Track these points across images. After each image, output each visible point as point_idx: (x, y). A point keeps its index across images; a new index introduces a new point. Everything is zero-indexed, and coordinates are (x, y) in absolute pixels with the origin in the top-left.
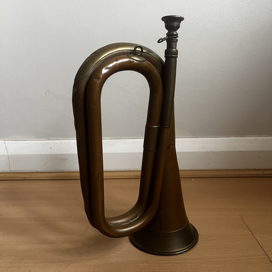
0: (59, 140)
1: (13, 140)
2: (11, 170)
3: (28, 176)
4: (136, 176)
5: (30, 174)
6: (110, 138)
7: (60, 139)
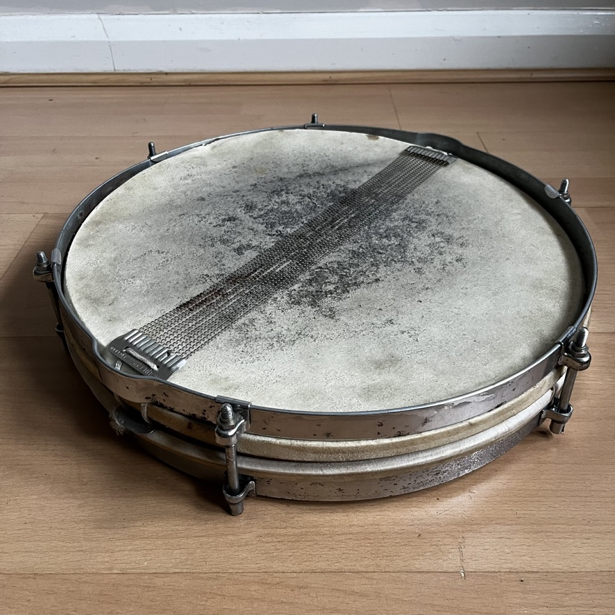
1: (112, 14)
2: (116, 68)
3: (145, 79)
4: (325, 81)
5: (149, 76)
7: (193, 12)
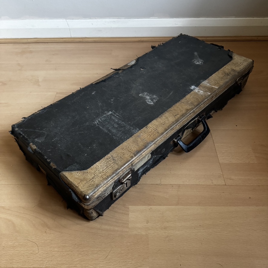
0: (96, 19)
2: (72, 36)
3: (81, 40)
4: (139, 41)
5: (82, 39)
6: (124, 18)
